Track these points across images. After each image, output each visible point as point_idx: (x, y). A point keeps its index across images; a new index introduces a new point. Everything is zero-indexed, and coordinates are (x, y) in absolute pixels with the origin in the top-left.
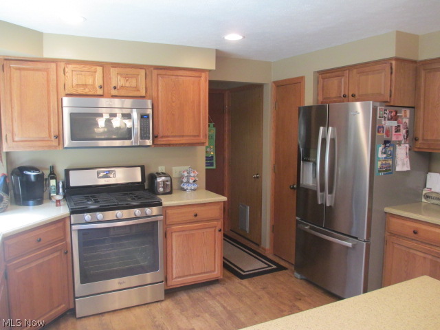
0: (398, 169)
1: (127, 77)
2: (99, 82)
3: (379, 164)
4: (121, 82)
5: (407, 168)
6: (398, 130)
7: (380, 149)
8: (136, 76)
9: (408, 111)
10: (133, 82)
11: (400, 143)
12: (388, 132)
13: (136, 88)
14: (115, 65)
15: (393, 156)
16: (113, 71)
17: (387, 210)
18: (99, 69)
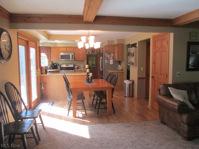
0: (110, 64)
1: (70, 49)
2: (65, 50)
3: (106, 63)
4: (69, 50)
5: (112, 64)
6: (110, 57)
7: (106, 60)
8: (71, 49)
9: (113, 54)
10: (71, 50)
11: (111, 59)
12: (108, 57)
13: (72, 51)
14: (68, 47)
15: (109, 61)
16: (68, 48)
17: (108, 71)
18: (65, 48)
